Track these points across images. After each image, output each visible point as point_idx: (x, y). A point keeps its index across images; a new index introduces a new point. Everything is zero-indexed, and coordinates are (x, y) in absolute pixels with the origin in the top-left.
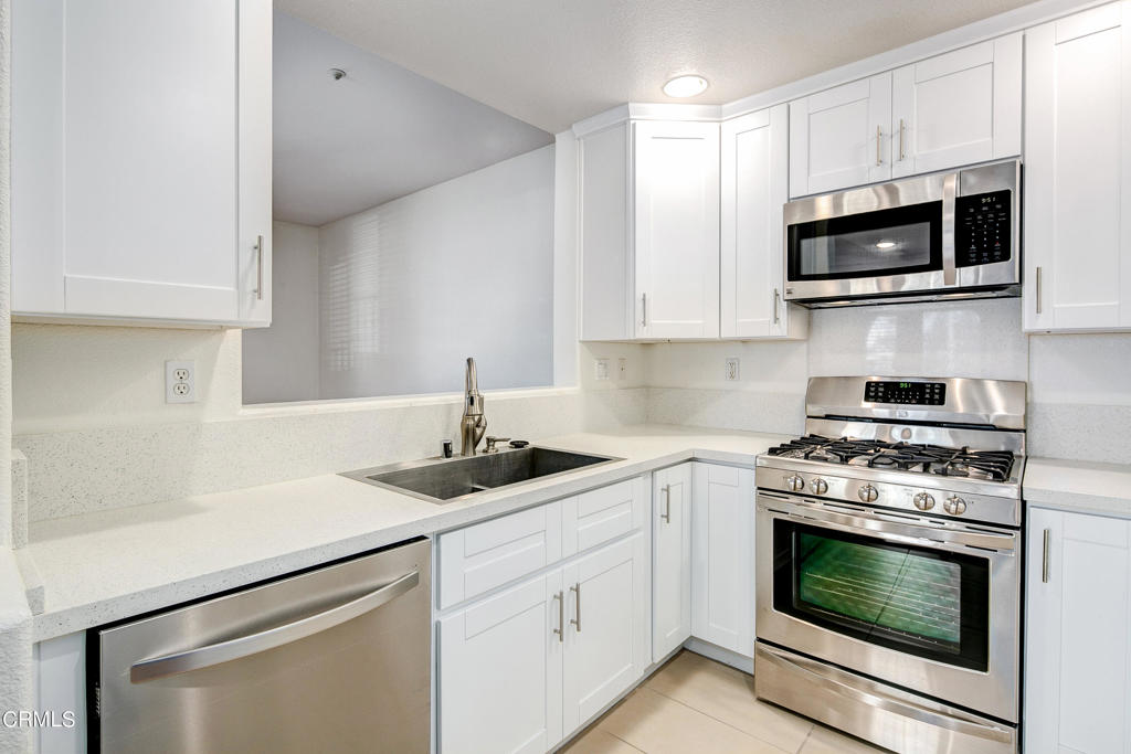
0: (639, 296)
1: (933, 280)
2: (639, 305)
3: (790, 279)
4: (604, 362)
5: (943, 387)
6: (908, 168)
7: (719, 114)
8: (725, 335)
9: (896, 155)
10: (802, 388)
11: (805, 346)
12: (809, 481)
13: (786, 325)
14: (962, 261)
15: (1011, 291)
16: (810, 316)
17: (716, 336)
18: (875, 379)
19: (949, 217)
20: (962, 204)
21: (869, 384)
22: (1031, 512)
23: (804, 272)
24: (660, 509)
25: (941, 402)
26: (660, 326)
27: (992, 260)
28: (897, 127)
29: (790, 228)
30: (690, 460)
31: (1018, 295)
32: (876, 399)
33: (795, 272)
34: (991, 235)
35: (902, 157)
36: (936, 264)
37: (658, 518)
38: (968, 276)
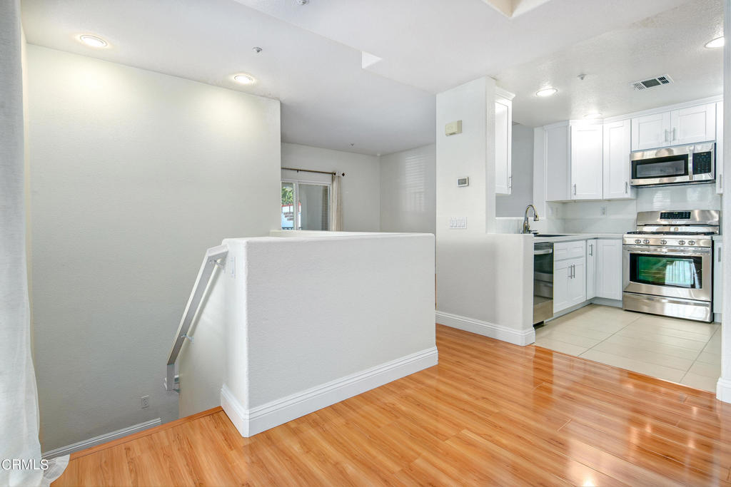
0: (573, 184)
1: (686, 178)
2: (573, 189)
3: (632, 178)
4: (552, 208)
5: (690, 213)
6: (676, 143)
7: (603, 121)
8: (604, 198)
9: (672, 139)
10: (635, 216)
11: (635, 202)
12: (642, 240)
13: (629, 194)
14: (695, 172)
15: (713, 182)
16: (637, 191)
17: (601, 198)
18: (663, 212)
19: (690, 159)
20: (695, 155)
21: (662, 213)
22: (715, 243)
23: (638, 176)
24: (589, 252)
25: (689, 218)
26: (581, 195)
27: (705, 172)
28: (672, 130)
29: (632, 161)
30: (595, 238)
31: (715, 183)
32: (664, 218)
33: (634, 176)
34: (705, 165)
35: (674, 140)
36: (686, 173)
37: (588, 255)
38: (697, 177)
